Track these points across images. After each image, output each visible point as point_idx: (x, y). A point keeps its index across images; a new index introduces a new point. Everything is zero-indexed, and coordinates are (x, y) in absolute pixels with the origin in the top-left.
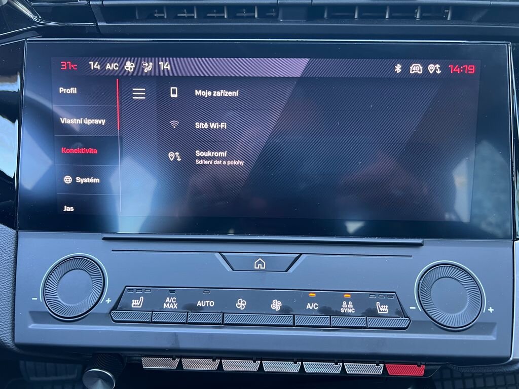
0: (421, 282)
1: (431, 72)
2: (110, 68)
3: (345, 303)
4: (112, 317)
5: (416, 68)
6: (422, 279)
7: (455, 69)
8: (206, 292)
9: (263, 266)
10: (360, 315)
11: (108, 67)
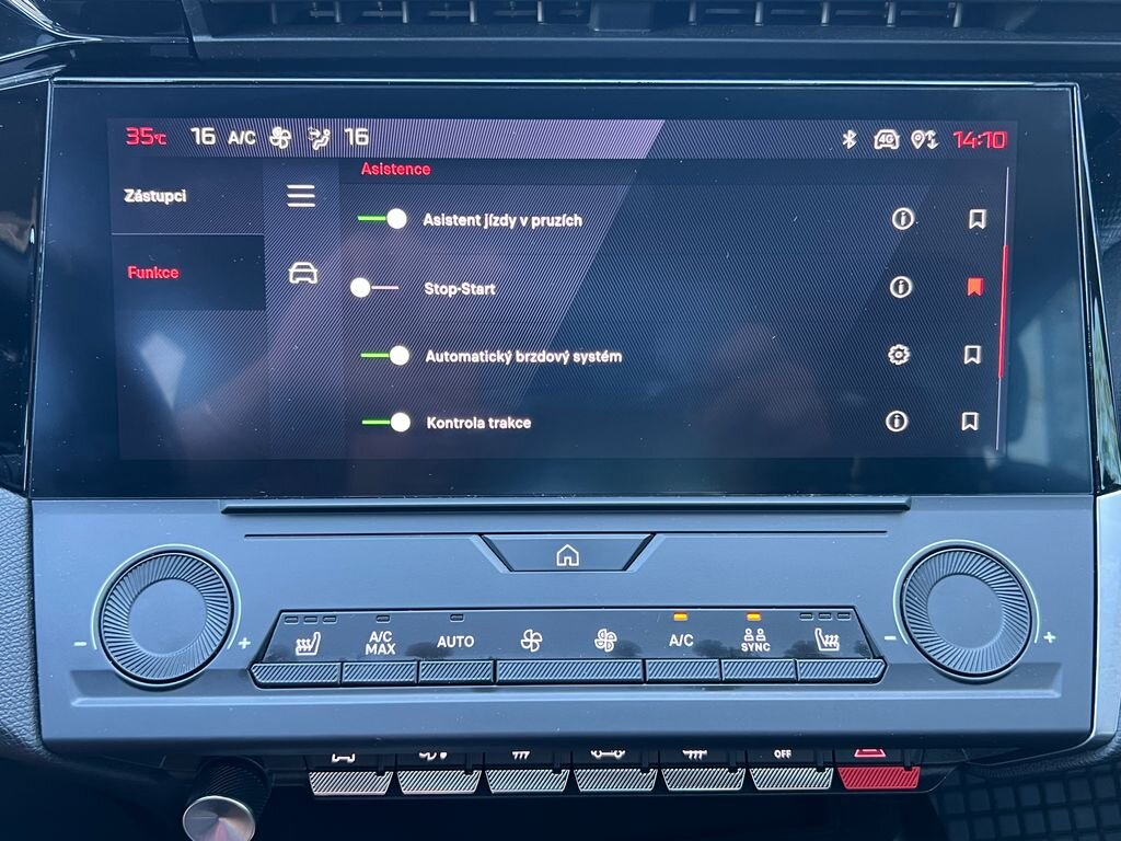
0: (906, 585)
1: (918, 147)
2: (236, 140)
3: (748, 631)
4: (254, 678)
5: (887, 139)
6: (909, 579)
7: (965, 139)
8: (457, 616)
9: (574, 561)
10: (783, 655)
11: (233, 138)
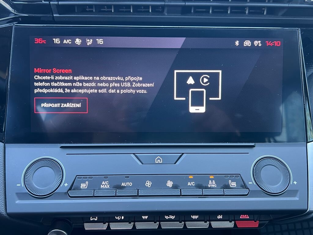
0: (254, 168)
1: (256, 45)
2: (66, 42)
3: (210, 181)
4: (69, 195)
5: (247, 43)
7: (269, 43)
8: (127, 177)
9: (161, 161)
10: (220, 188)
